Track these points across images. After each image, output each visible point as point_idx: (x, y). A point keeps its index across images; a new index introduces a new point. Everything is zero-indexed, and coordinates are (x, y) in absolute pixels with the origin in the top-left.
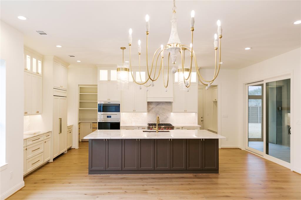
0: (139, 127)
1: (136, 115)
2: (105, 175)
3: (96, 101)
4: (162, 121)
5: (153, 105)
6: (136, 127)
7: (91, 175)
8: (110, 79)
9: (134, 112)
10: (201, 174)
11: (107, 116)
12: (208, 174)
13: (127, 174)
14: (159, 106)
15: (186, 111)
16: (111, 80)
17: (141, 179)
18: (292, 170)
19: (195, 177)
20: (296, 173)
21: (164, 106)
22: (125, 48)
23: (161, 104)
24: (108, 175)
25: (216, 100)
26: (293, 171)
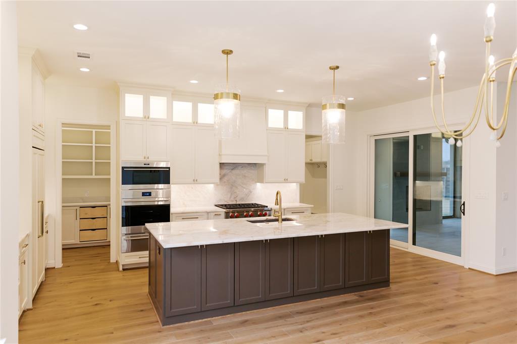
0: (208, 213)
1: (192, 188)
2: (200, 321)
3: (109, 161)
4: (242, 199)
5: (226, 169)
6: (203, 214)
7: (168, 326)
8: (149, 114)
9: (195, 183)
10: (365, 292)
11: (143, 193)
12: (375, 290)
13: (244, 313)
14: (236, 172)
15: (287, 180)
16: (151, 116)
17: (281, 317)
18: (467, 267)
19: (361, 298)
20: (473, 272)
21: (245, 171)
22: (231, 52)
23: (240, 168)
24: (206, 319)
25: (312, 160)
26: (469, 268)
